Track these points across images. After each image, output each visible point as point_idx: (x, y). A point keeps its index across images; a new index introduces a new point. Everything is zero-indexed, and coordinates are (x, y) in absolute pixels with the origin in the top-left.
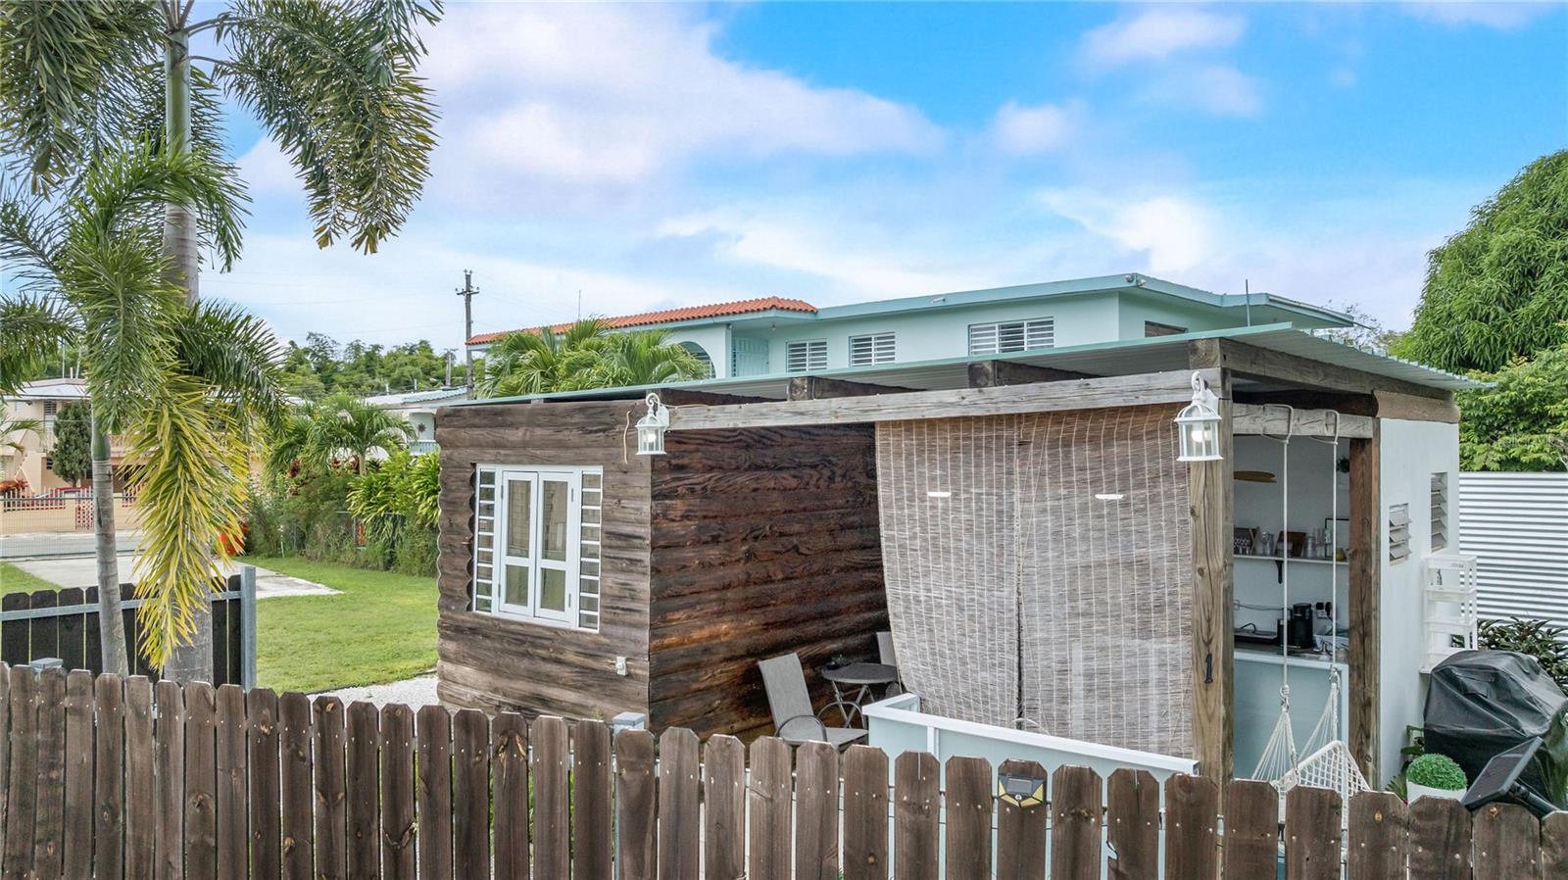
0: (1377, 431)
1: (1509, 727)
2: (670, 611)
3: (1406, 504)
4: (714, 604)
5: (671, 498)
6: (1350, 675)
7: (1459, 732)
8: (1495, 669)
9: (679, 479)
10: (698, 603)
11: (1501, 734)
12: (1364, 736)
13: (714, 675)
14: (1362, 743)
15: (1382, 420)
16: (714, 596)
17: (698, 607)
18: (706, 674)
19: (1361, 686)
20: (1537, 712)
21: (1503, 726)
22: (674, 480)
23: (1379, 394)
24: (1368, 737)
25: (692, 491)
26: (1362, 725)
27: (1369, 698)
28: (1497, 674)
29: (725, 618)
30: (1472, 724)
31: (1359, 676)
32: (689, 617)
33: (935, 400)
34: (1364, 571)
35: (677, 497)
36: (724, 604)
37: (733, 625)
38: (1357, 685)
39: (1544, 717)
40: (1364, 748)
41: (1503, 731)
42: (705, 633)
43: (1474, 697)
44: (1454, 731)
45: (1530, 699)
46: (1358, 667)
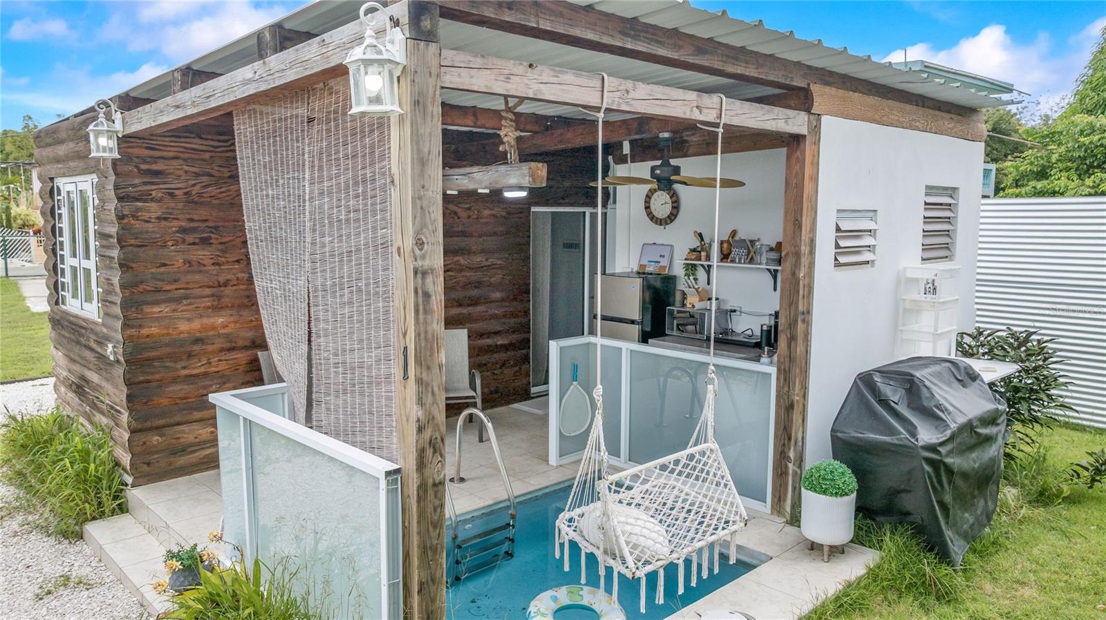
0: (816, 129)
1: (905, 434)
2: (146, 304)
3: (875, 211)
4: (206, 299)
5: (145, 201)
6: (777, 379)
7: (859, 439)
8: (912, 375)
9: (153, 183)
10: (186, 298)
11: (895, 441)
12: (786, 437)
13: (210, 363)
14: (784, 445)
15: (824, 119)
16: (208, 291)
17: (185, 302)
18: (200, 361)
19: (786, 389)
20: (942, 419)
21: (900, 433)
22: (145, 183)
23: (816, 89)
24: (790, 439)
25: (172, 195)
26: (785, 428)
27: (793, 401)
28: (913, 380)
29: (223, 313)
30: (874, 431)
31: (785, 380)
32: (175, 310)
33: (240, 78)
34: (794, 274)
35: (152, 200)
36: (219, 300)
37: (232, 319)
38: (783, 388)
39: (948, 425)
40: (786, 450)
41: (897, 439)
42: (196, 324)
43: (884, 402)
44: (854, 437)
45: (939, 406)
46: (784, 370)
